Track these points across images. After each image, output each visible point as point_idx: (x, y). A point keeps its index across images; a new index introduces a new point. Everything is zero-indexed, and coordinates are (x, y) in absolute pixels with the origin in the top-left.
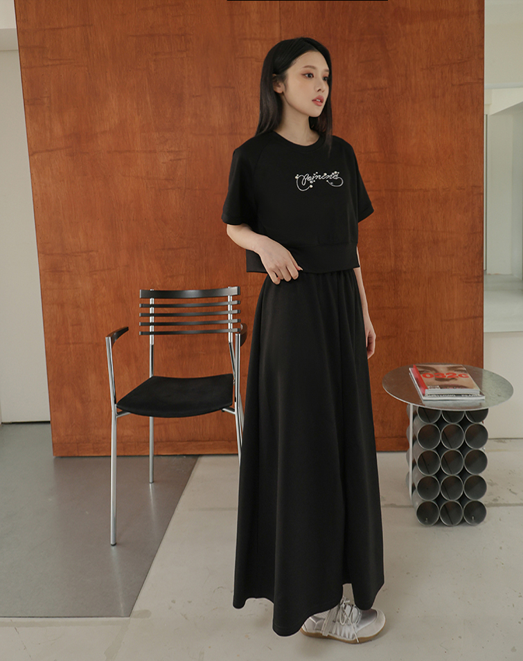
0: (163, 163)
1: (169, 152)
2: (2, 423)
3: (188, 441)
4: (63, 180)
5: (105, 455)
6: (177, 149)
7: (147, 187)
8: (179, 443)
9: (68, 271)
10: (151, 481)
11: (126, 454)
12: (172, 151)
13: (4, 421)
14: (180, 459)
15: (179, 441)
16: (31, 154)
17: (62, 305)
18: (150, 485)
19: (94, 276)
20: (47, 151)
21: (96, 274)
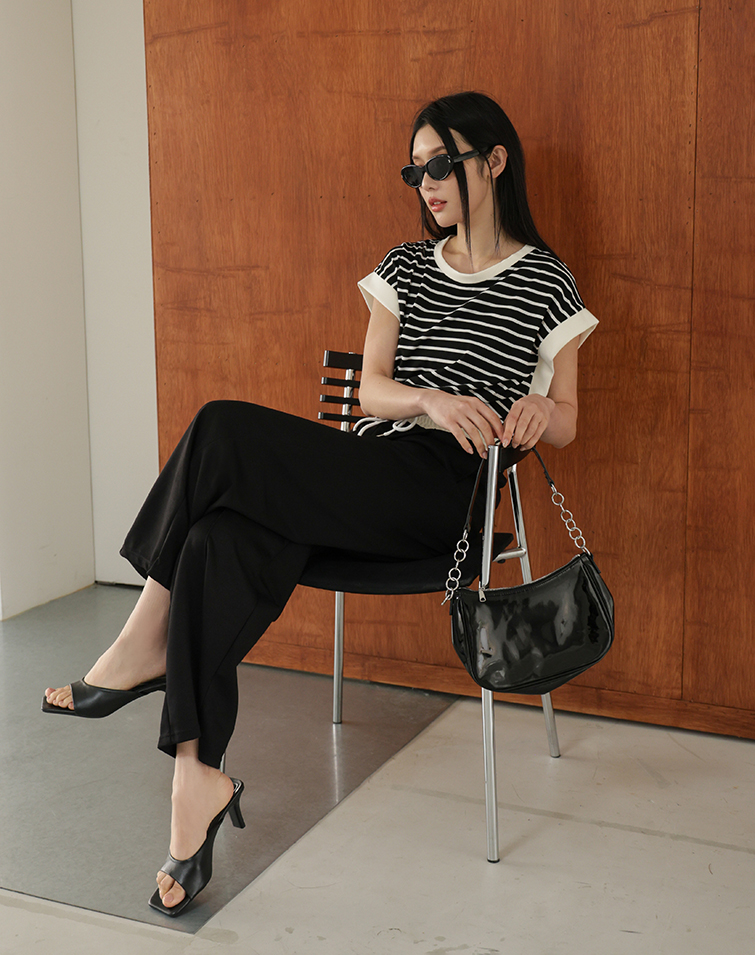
0: (414, 60)
1: (426, 33)
2: (96, 582)
3: (435, 665)
4: (208, 101)
5: (263, 663)
6: (445, 26)
7: (376, 120)
8: (414, 666)
9: (209, 310)
10: (334, 720)
11: (305, 669)
12: (434, 32)
13: (97, 579)
14: (416, 696)
15: (416, 662)
16: (151, 39)
17: (194, 373)
18: (334, 726)
19: (259, 323)
20: (181, 33)
21: (261, 319)
